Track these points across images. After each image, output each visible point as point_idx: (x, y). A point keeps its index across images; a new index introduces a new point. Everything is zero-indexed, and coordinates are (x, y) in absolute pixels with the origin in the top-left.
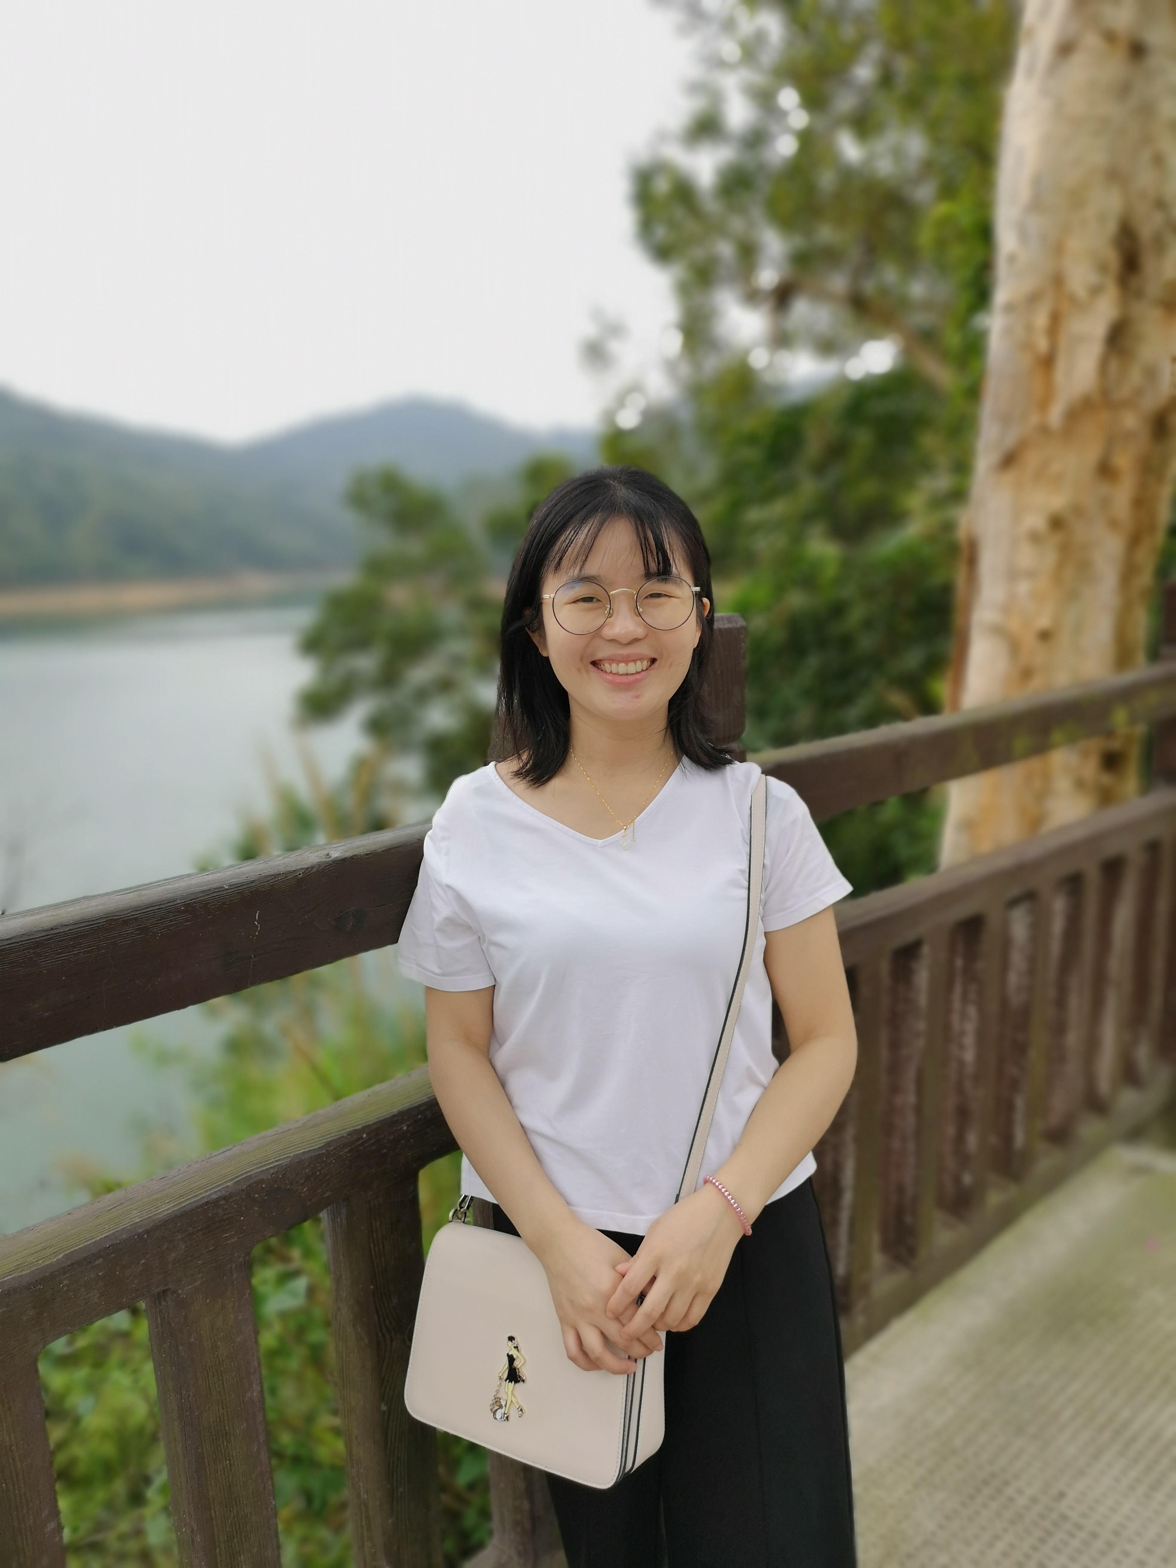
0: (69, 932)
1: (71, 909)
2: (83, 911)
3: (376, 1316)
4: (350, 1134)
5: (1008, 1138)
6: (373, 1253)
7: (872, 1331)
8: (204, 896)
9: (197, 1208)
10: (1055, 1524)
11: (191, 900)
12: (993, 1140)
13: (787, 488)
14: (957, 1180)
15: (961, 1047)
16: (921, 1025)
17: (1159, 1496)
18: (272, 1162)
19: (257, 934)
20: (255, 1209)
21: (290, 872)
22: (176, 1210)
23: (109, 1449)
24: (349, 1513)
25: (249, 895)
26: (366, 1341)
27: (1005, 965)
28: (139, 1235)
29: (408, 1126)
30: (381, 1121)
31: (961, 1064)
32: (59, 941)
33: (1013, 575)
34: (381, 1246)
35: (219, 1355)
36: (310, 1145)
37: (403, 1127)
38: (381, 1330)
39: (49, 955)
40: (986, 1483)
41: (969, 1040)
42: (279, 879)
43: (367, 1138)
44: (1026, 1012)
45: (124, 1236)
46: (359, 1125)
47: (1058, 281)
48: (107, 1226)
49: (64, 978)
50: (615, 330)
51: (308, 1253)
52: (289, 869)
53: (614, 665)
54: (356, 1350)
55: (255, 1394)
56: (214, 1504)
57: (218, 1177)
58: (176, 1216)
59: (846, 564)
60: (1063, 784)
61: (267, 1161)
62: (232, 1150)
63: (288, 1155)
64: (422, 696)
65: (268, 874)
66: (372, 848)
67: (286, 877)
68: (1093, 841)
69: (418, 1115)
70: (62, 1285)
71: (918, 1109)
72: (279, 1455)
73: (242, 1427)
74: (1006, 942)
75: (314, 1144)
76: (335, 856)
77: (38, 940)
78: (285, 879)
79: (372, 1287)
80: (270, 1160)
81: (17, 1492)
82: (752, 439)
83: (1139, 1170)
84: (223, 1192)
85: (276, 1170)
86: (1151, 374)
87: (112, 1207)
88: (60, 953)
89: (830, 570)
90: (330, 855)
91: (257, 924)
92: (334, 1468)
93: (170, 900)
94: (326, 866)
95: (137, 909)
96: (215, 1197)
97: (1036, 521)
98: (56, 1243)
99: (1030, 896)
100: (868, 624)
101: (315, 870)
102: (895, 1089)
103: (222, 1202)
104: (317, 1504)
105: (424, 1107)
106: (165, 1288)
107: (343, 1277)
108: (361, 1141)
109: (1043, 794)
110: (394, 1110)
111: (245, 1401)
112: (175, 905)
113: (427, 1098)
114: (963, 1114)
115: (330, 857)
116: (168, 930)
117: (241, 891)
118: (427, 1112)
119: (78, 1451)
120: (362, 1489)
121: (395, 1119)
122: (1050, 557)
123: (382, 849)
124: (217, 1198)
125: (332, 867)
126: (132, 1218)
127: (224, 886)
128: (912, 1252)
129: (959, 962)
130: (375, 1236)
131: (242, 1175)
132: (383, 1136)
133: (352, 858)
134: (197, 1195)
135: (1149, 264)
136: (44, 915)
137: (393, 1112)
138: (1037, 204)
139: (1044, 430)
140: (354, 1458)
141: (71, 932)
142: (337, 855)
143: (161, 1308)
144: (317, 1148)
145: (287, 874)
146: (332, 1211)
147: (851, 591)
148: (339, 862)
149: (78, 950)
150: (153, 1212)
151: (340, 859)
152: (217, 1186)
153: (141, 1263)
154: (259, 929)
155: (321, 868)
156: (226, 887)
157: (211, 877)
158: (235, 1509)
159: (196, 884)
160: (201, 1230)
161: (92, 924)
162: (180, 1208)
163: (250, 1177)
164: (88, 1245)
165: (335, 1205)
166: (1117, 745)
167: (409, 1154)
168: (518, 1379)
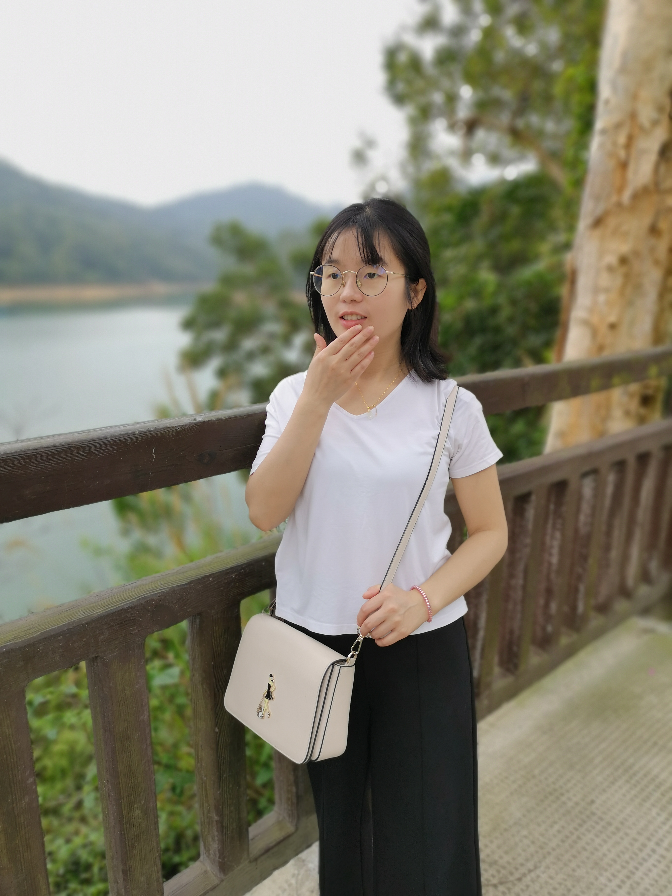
0: (46, 451)
1: (48, 440)
2: (55, 441)
3: (214, 679)
4: (203, 578)
5: (574, 608)
6: (214, 644)
7: (491, 709)
8: (124, 437)
9: (116, 612)
10: (588, 817)
11: (116, 439)
12: (566, 609)
13: (467, 238)
14: (544, 629)
15: (551, 554)
16: (528, 541)
17: (647, 805)
19: (153, 460)
20: (148, 615)
21: (173, 427)
23: (64, 762)
24: (196, 799)
25: (149, 438)
26: (208, 692)
28: (83, 625)
29: (236, 576)
30: (221, 572)
31: (550, 564)
32: (41, 456)
33: (596, 290)
34: (218, 641)
35: (126, 694)
36: (180, 582)
37: (233, 576)
38: (217, 687)
39: (35, 464)
40: (551, 794)
41: (555, 551)
42: (167, 430)
43: (212, 580)
44: (589, 537)
45: (74, 625)
46: (208, 573)
47: (633, 116)
48: (65, 619)
49: (43, 477)
50: (370, 143)
51: (177, 656)
52: (173, 425)
54: (202, 698)
56: (121, 775)
57: (129, 596)
58: (104, 615)
59: (500, 286)
60: (617, 413)
61: (156, 589)
62: (136, 583)
63: (168, 587)
64: (251, 356)
65: (161, 427)
66: (220, 417)
67: (171, 429)
68: (632, 442)
69: (241, 570)
70: (39, 649)
71: (524, 587)
72: (159, 763)
74: (580, 497)
75: (183, 582)
77: (29, 454)
78: (170, 431)
79: (212, 663)
80: (157, 589)
81: (12, 760)
82: (449, 209)
83: (648, 631)
84: (131, 605)
85: (160, 594)
87: (67, 610)
88: (42, 463)
89: (491, 288)
90: (196, 419)
91: (153, 455)
92: (188, 771)
93: (104, 438)
94: (194, 425)
95: (86, 441)
96: (126, 607)
97: (612, 259)
99: (595, 472)
100: (511, 320)
101: (188, 427)
102: (512, 576)
103: (130, 610)
104: (178, 791)
105: (245, 566)
106: (96, 655)
107: (197, 658)
108: (209, 582)
109: (606, 418)
111: (140, 720)
112: (107, 441)
113: (247, 561)
114: (549, 592)
115: (196, 420)
116: (103, 455)
117: (145, 435)
118: (247, 569)
119: (48, 763)
120: (203, 774)
121: (228, 571)
122: (618, 281)
123: (225, 418)
125: (197, 426)
126: (79, 616)
127: (135, 432)
128: (516, 666)
129: (552, 507)
130: (215, 635)
131: (142, 596)
132: (221, 580)
133: (208, 421)
134: (115, 605)
136: (33, 442)
137: (228, 567)
138: (624, 69)
139: (619, 205)
140: (199, 758)
141: (48, 451)
142: (200, 419)
143: (94, 666)
144: (184, 584)
145: (171, 428)
146: (192, 621)
147: (502, 300)
148: (201, 423)
149: (52, 462)
150: (91, 613)
151: (202, 422)
152: (127, 601)
153: (84, 640)
154: (154, 458)
155: (191, 426)
156: (136, 433)
157: (128, 428)
158: (133, 779)
159: (119, 431)
160: (118, 624)
161: (60, 448)
162: (106, 612)
163: (146, 597)
164: (54, 628)
165: (193, 617)
166: (650, 392)
167: (235, 591)
168: (271, 697)
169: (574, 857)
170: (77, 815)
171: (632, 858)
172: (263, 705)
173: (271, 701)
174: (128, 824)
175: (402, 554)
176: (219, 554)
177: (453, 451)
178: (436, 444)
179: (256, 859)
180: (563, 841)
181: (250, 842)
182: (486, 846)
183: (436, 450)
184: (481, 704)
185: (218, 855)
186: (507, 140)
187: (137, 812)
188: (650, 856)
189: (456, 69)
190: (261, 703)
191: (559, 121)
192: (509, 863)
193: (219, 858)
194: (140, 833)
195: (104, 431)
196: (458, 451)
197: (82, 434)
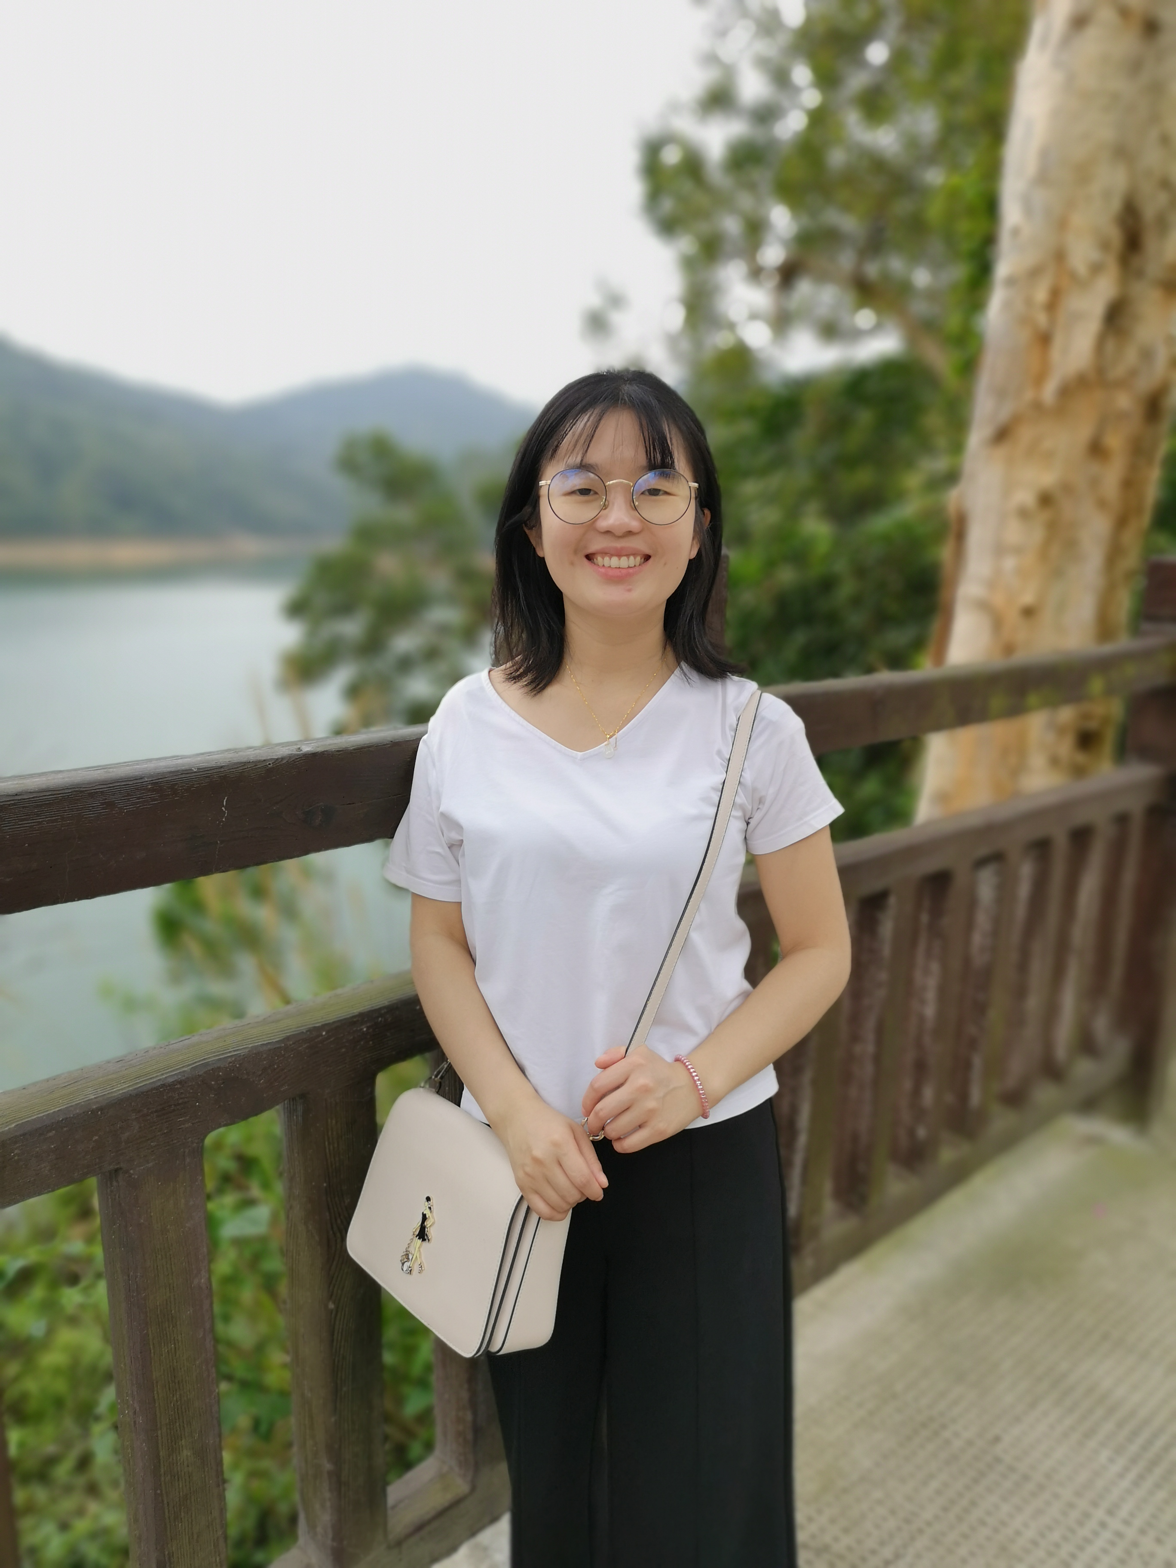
0: (33, 799)
3: (327, 1214)
4: (310, 1030)
5: (963, 1096)
6: (327, 1151)
8: (172, 777)
9: (152, 1089)
10: (989, 1466)
11: (159, 779)
12: (949, 1098)
13: (781, 461)
14: (912, 1133)
15: (922, 1002)
16: (883, 976)
17: (1093, 1443)
18: (230, 1052)
19: (224, 820)
20: (211, 1095)
21: (260, 761)
22: (131, 1090)
23: (60, 1386)
24: (295, 1449)
25: (217, 780)
26: (317, 1238)
27: (969, 925)
28: (93, 1111)
29: (368, 1028)
30: (342, 1020)
31: (922, 1018)
32: (23, 807)
33: (1000, 550)
34: (336, 1145)
35: (169, 1239)
36: (269, 1038)
37: (363, 1029)
38: (332, 1228)
39: (12, 820)
40: (924, 1425)
41: (931, 995)
42: (249, 766)
43: (326, 1036)
44: (989, 971)
45: (78, 1111)
46: (319, 1023)
47: (1060, 256)
48: (60, 1101)
49: (27, 845)
50: (616, 300)
51: (266, 1189)
52: (259, 758)
53: (607, 559)
54: (306, 1248)
55: (202, 1281)
56: (157, 1386)
57: (176, 1062)
59: (838, 545)
60: (1038, 760)
61: (225, 1050)
62: (190, 1039)
63: (246, 1046)
64: (406, 665)
65: (239, 761)
66: (344, 746)
67: (256, 766)
68: (1063, 808)
69: (378, 1017)
70: (13, 1154)
71: (877, 1059)
73: (189, 1312)
74: (972, 903)
75: (273, 1038)
76: (306, 750)
77: (2, 804)
78: (254, 768)
79: (325, 1185)
80: (228, 1049)
82: (750, 412)
83: (1092, 1141)
84: (180, 1077)
85: (233, 1059)
86: (1147, 355)
87: (66, 1085)
88: (24, 820)
89: (822, 548)
91: (224, 810)
92: (283, 1394)
93: (137, 777)
94: (297, 759)
95: (104, 783)
96: (171, 1080)
97: (1025, 497)
98: (9, 1113)
99: (997, 857)
100: (856, 601)
101: (286, 761)
102: (855, 1038)
103: (178, 1086)
104: (264, 1428)
105: (385, 1010)
106: (116, 1167)
107: (297, 1175)
108: (320, 1038)
109: (1018, 770)
110: (355, 1011)
111: (193, 1286)
112: (143, 782)
113: (388, 1002)
114: (921, 1068)
115: (301, 750)
116: (134, 807)
117: (210, 775)
118: (388, 1016)
120: (306, 1387)
121: (355, 1020)
122: (1037, 534)
123: (353, 748)
124: (173, 1081)
125: (302, 760)
127: (193, 769)
128: (863, 1199)
129: (925, 918)
130: (330, 1134)
131: (199, 1061)
132: (342, 1035)
133: (323, 753)
134: (151, 1077)
135: (1151, 243)
136: (10, 783)
137: (354, 1013)
138: (1043, 178)
139: (1037, 406)
141: (35, 799)
142: (309, 750)
143: (112, 1188)
144: (276, 1041)
145: (256, 763)
146: (289, 1109)
147: (841, 566)
148: (310, 756)
149: (43, 818)
150: (108, 1091)
151: (311, 754)
152: (174, 1070)
153: (94, 1139)
154: (226, 815)
155: (292, 760)
156: (195, 770)
157: (180, 761)
158: (178, 1393)
159: (163, 766)
160: (156, 1112)
161: (58, 794)
162: (135, 1088)
163: (207, 1064)
164: (41, 1117)
165: (292, 1103)
166: (1093, 725)
167: (368, 1056)
168: (426, 1237)
169: (965, 1536)
170: (80, 1481)
171: (1065, 1538)
172: (411, 1249)
173: (425, 1243)
174: (169, 1475)
175: (663, 994)
176: (339, 991)
177: (750, 808)
178: (719, 799)
179: (399, 1543)
180: (945, 1509)
181: (390, 1512)
182: (810, 1519)
183: (719, 809)
184: (802, 1265)
185: (330, 1535)
186: (849, 297)
187: (186, 1453)
188: (1096, 1534)
189: (763, 176)
190: (409, 1247)
191: (936, 267)
192: (850, 1549)
193: (333, 1539)
194: (191, 1493)
195: (138, 766)
196: (759, 807)
197: (98, 771)
